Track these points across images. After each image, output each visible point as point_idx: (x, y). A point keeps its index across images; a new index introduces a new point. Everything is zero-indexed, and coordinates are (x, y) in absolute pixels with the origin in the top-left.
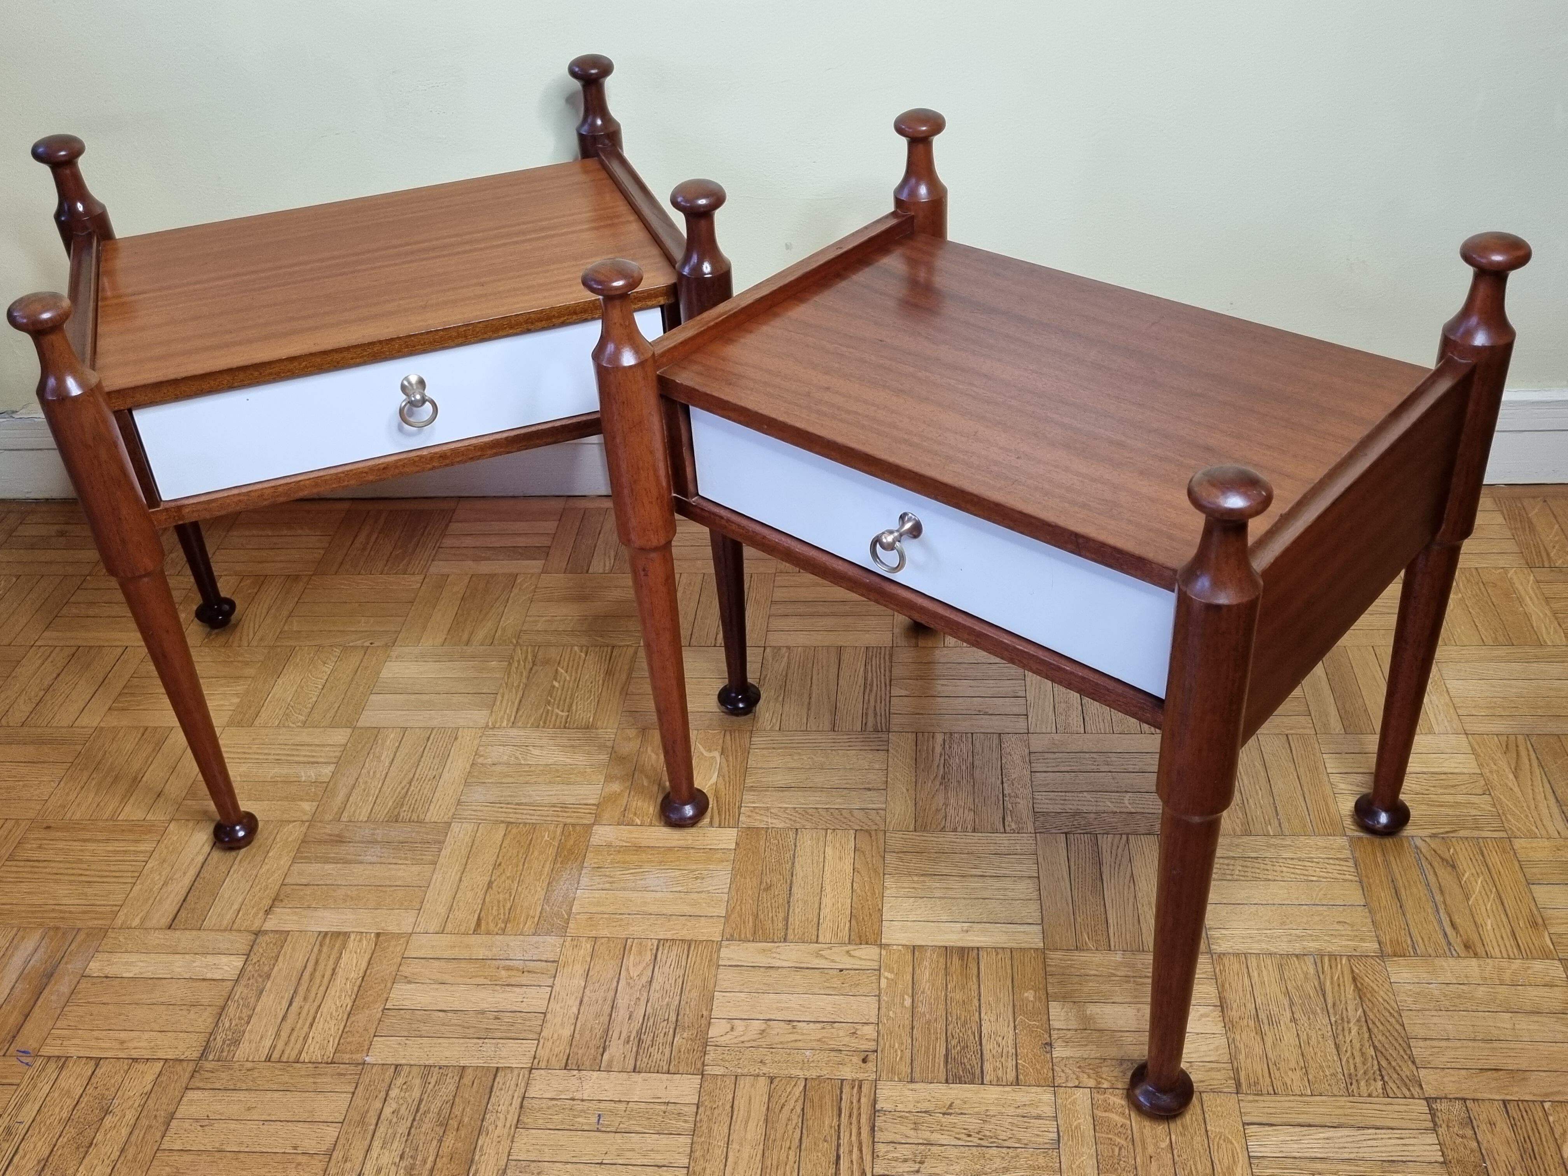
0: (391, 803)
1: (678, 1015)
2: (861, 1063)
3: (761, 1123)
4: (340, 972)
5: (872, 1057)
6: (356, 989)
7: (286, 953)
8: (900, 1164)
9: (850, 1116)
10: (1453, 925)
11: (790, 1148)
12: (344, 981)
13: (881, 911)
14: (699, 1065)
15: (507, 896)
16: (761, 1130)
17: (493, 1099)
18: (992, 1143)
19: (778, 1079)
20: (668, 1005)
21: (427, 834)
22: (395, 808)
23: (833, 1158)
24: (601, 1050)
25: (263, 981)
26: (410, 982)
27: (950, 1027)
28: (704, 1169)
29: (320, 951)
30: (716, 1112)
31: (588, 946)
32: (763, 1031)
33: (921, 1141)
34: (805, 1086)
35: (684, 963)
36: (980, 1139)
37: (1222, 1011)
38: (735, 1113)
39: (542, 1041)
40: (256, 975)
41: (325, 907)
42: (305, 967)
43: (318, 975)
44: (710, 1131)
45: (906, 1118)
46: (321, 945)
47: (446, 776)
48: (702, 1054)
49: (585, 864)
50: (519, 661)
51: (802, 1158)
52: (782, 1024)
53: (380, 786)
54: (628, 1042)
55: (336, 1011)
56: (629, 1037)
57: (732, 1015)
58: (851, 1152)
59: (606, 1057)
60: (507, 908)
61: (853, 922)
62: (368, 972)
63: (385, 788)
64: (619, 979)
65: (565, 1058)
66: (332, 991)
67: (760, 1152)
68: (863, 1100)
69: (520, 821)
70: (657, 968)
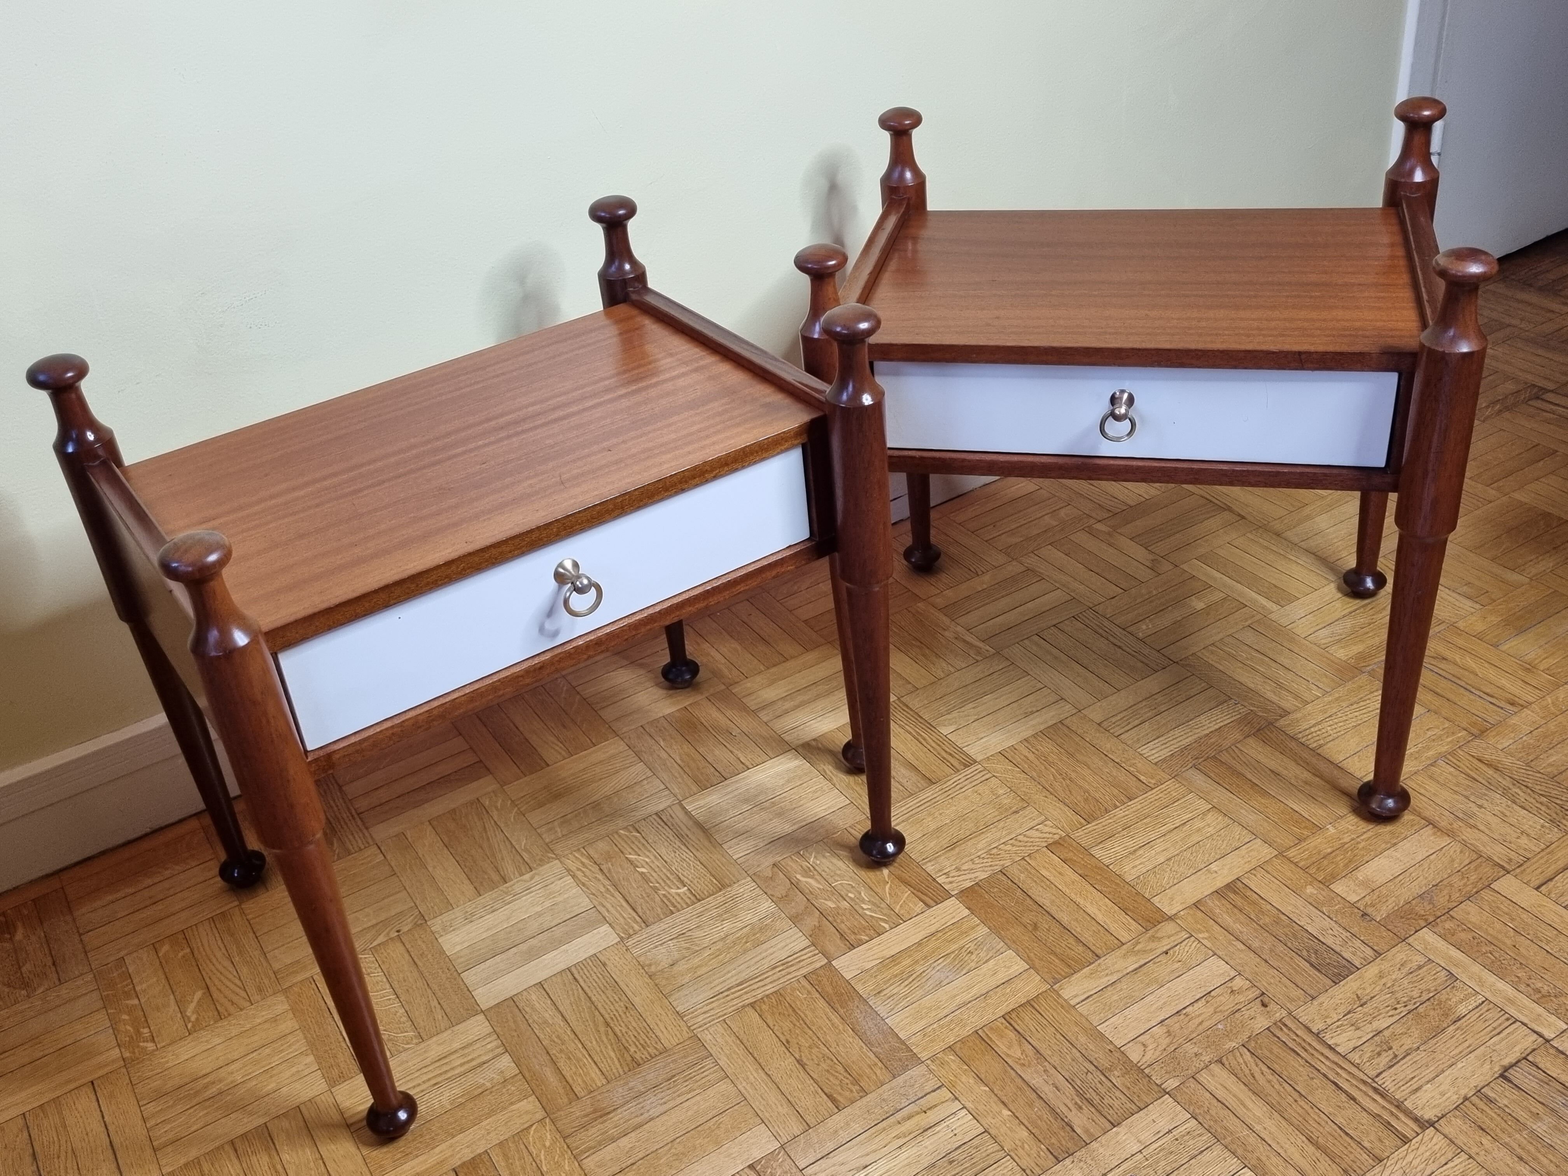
0: (612, 1054)
1: (1091, 1062)
2: (1263, 1008)
3: (1253, 1098)
5: (1266, 1000)
8: (1379, 1059)
9: (1306, 1050)
10: (1488, 694)
11: (1296, 1101)
13: (1138, 893)
14: (1156, 1088)
15: (829, 1062)
16: (1260, 1103)
18: (1415, 1003)
19: (1224, 1058)
20: (1073, 1060)
21: (685, 1057)
22: (623, 1056)
23: (1334, 1087)
24: (1068, 1128)
27: (1289, 944)
28: (1259, 1159)
30: (1213, 1112)
31: (952, 1057)
32: (1168, 1031)
33: (1371, 1035)
34: (1249, 1050)
35: (1045, 1022)
36: (1405, 1006)
37: (1435, 827)
38: (1227, 1104)
39: (1011, 1153)
44: (1226, 1129)
45: (1342, 1025)
47: (637, 1000)
48: (1147, 1079)
49: (865, 996)
50: (579, 869)
51: (1313, 1101)
52: (1175, 1018)
53: (580, 1046)
54: (1081, 1108)
56: (1076, 1103)
57: (1131, 1036)
58: (1338, 1074)
59: (1079, 1131)
60: (842, 1071)
61: (1129, 913)
63: (588, 1045)
64: (1010, 1066)
65: (1048, 1153)
67: (1280, 1119)
68: (1298, 1032)
69: (759, 997)
70: (1029, 1039)
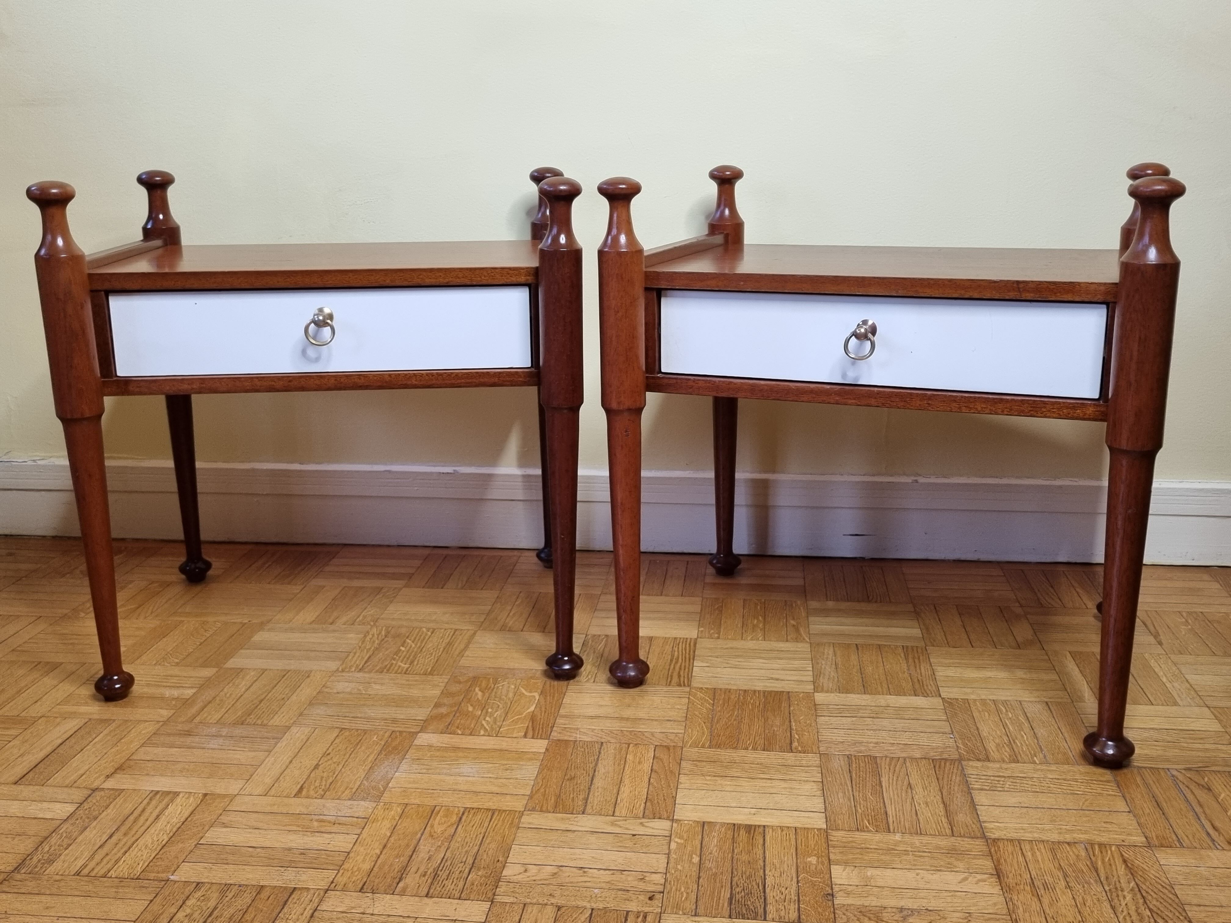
0: (240, 713)
1: (475, 859)
2: (647, 900)
4: (163, 818)
5: (659, 896)
6: (175, 829)
7: (117, 803)
10: (1214, 827)
12: (165, 823)
13: (675, 798)
14: (490, 895)
15: (331, 774)
17: (285, 910)
19: (565, 908)
20: (466, 851)
21: (268, 732)
22: (242, 717)
24: (397, 880)
25: (90, 821)
26: (227, 827)
27: (735, 879)
29: (148, 804)
31: (399, 809)
32: (555, 874)
34: (591, 914)
35: (486, 825)
37: (999, 877)
39: (341, 872)
40: (84, 817)
41: (162, 775)
42: (132, 813)
43: (142, 819)
46: (151, 799)
48: (494, 887)
49: (407, 756)
50: (373, 635)
52: (574, 870)
53: (233, 702)
54: (424, 876)
55: (152, 844)
56: (426, 872)
57: (526, 861)
59: (401, 885)
60: (329, 782)
61: (648, 804)
62: (189, 819)
63: (237, 704)
64: (423, 832)
65: (362, 884)
66: (152, 830)
69: (353, 728)
70: (460, 827)
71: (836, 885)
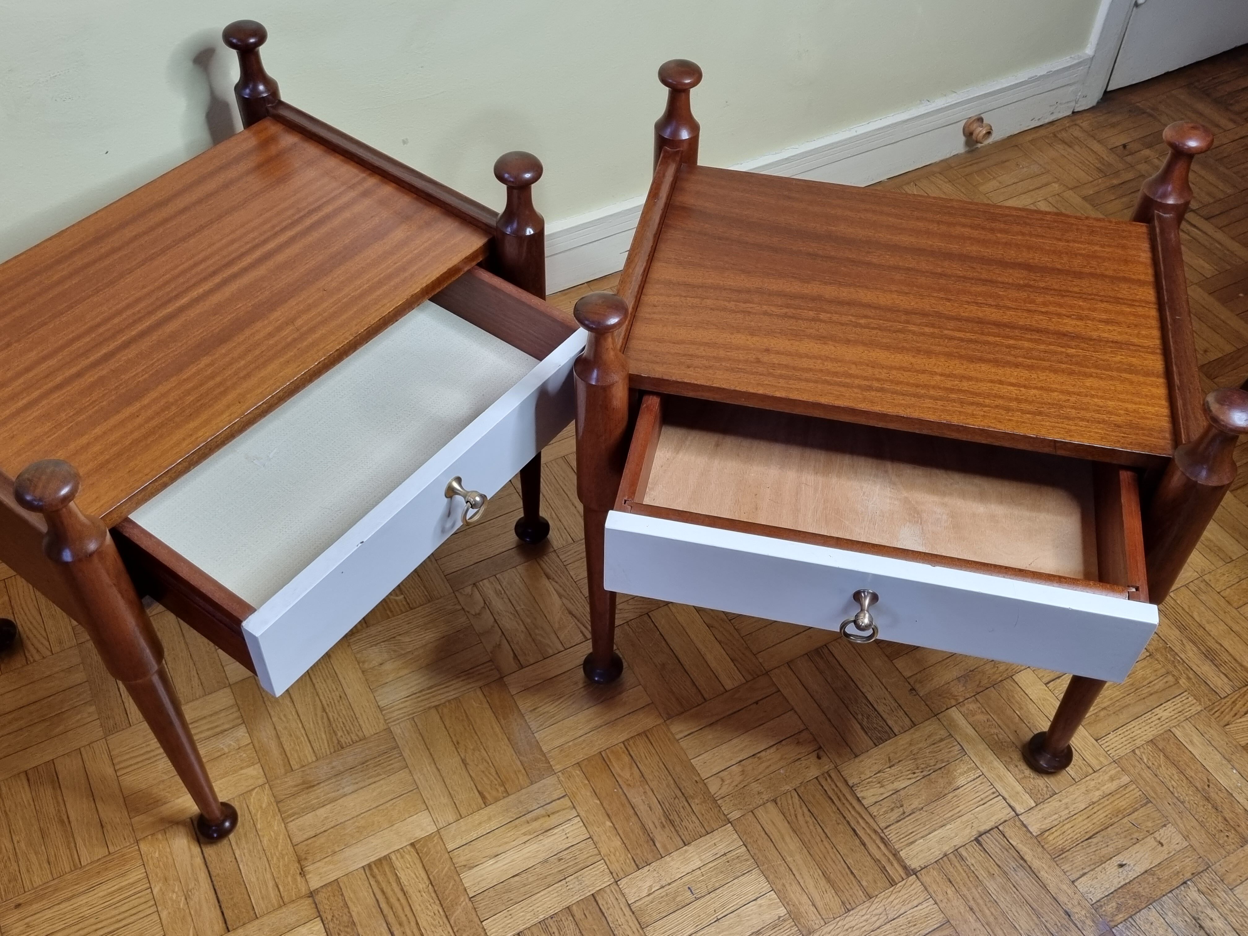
0: (324, 736)
1: (680, 790)
2: (817, 760)
3: (792, 835)
4: (410, 891)
5: (821, 753)
6: (433, 895)
7: (350, 897)
8: (891, 814)
9: (840, 800)
11: (822, 841)
12: (418, 894)
13: (748, 648)
14: (723, 817)
15: (485, 763)
16: (796, 839)
17: (609, 919)
18: (930, 770)
19: (779, 799)
20: (667, 786)
21: (378, 746)
22: (331, 739)
23: (852, 833)
24: (651, 842)
25: (353, 929)
26: (471, 868)
27: (850, 708)
28: (784, 885)
29: (377, 882)
30: (759, 842)
31: (578, 772)
32: (743, 771)
33: (891, 793)
34: (798, 794)
35: (654, 751)
36: (922, 772)
38: (771, 837)
39: (605, 858)
40: (341, 928)
41: (347, 846)
42: (377, 901)
43: (393, 900)
44: (766, 858)
45: (872, 782)
46: (374, 877)
47: (348, 691)
48: (718, 808)
49: (523, 711)
51: (834, 843)
52: (750, 760)
53: (300, 725)
54: (664, 826)
55: (434, 920)
56: (662, 823)
57: (715, 771)
58: (858, 822)
59: (658, 845)
60: (494, 773)
61: (737, 665)
62: (431, 877)
63: (307, 727)
64: (619, 785)
65: (632, 861)
66: (416, 907)
67: (807, 854)
68: (838, 784)
69: (443, 701)
70: (638, 764)
71: (909, 678)
